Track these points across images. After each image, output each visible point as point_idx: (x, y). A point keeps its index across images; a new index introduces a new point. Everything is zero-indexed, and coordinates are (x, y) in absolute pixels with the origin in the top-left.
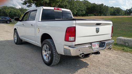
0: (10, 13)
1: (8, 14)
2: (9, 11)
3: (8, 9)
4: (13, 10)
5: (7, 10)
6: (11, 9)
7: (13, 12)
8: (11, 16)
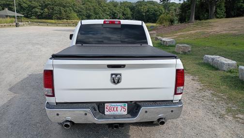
0: (148, 11)
1: (144, 14)
2: (146, 8)
3: (146, 5)
4: (152, 6)
5: (142, 7)
6: (149, 5)
7: (152, 10)
8: (149, 17)
